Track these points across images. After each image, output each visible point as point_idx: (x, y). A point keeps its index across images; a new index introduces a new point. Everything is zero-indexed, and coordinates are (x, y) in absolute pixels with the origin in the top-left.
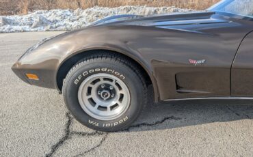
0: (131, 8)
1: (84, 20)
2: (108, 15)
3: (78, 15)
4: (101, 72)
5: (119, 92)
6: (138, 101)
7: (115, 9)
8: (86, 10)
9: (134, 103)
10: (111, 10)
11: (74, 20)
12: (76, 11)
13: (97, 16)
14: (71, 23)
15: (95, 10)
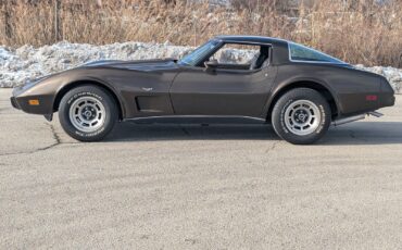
0: (136, 48)
1: (39, 67)
2: (89, 59)
3: (27, 58)
4: (86, 95)
5: (98, 112)
6: (111, 120)
7: (105, 48)
8: (41, 50)
9: (108, 121)
10: (95, 49)
11: (19, 69)
12: (21, 50)
13: (66, 62)
14: (12, 74)
15: (62, 48)
